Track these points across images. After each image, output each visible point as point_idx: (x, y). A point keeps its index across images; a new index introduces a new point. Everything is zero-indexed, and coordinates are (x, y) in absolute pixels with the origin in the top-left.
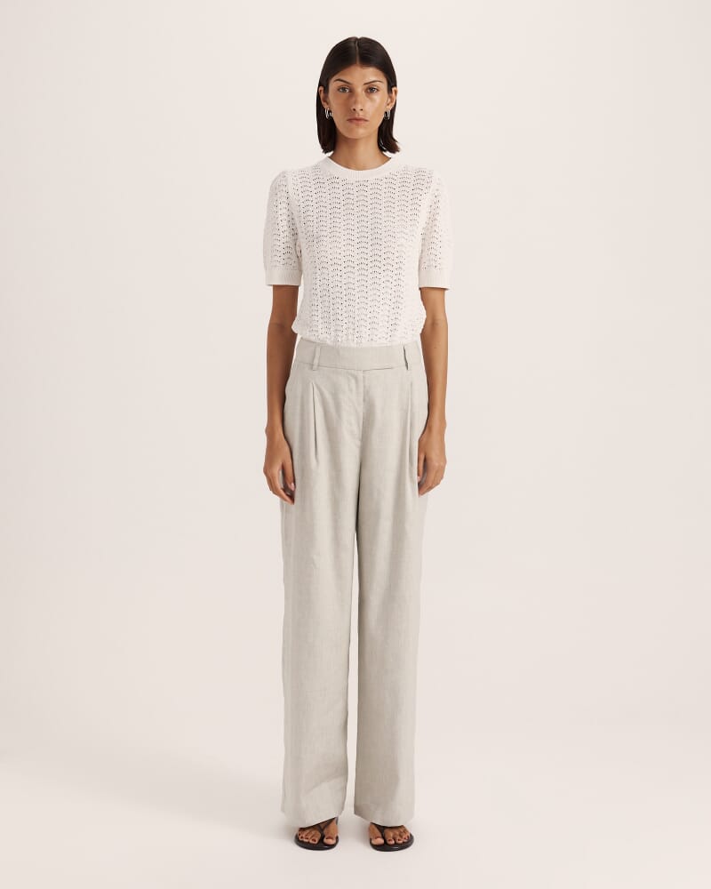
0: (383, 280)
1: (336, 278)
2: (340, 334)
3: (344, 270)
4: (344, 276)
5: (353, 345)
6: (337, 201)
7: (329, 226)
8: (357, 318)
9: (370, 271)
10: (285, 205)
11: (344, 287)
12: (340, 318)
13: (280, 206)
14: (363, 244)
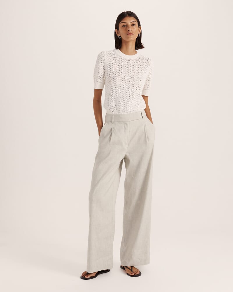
0: (135, 93)
1: (119, 91)
2: (120, 110)
3: (122, 89)
4: (122, 91)
5: (124, 113)
6: (121, 65)
7: (118, 73)
8: (126, 105)
9: (131, 89)
10: (103, 63)
11: (122, 94)
12: (120, 105)
13: (101, 63)
14: (129, 81)
